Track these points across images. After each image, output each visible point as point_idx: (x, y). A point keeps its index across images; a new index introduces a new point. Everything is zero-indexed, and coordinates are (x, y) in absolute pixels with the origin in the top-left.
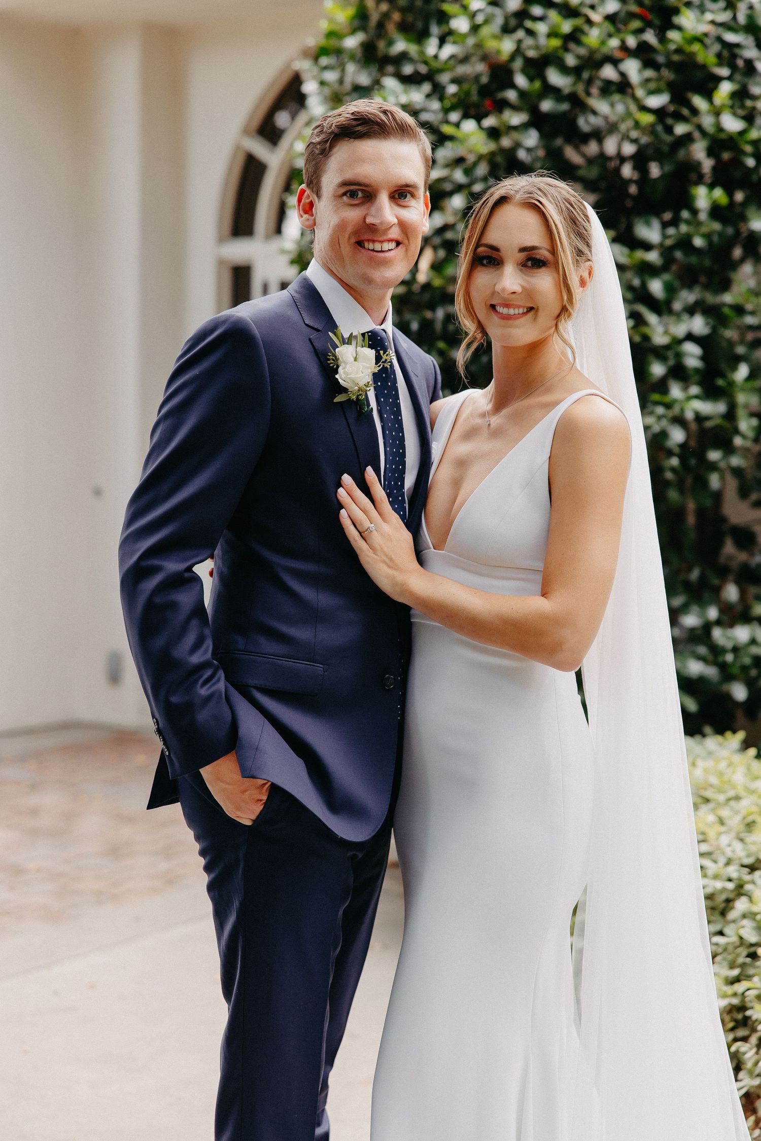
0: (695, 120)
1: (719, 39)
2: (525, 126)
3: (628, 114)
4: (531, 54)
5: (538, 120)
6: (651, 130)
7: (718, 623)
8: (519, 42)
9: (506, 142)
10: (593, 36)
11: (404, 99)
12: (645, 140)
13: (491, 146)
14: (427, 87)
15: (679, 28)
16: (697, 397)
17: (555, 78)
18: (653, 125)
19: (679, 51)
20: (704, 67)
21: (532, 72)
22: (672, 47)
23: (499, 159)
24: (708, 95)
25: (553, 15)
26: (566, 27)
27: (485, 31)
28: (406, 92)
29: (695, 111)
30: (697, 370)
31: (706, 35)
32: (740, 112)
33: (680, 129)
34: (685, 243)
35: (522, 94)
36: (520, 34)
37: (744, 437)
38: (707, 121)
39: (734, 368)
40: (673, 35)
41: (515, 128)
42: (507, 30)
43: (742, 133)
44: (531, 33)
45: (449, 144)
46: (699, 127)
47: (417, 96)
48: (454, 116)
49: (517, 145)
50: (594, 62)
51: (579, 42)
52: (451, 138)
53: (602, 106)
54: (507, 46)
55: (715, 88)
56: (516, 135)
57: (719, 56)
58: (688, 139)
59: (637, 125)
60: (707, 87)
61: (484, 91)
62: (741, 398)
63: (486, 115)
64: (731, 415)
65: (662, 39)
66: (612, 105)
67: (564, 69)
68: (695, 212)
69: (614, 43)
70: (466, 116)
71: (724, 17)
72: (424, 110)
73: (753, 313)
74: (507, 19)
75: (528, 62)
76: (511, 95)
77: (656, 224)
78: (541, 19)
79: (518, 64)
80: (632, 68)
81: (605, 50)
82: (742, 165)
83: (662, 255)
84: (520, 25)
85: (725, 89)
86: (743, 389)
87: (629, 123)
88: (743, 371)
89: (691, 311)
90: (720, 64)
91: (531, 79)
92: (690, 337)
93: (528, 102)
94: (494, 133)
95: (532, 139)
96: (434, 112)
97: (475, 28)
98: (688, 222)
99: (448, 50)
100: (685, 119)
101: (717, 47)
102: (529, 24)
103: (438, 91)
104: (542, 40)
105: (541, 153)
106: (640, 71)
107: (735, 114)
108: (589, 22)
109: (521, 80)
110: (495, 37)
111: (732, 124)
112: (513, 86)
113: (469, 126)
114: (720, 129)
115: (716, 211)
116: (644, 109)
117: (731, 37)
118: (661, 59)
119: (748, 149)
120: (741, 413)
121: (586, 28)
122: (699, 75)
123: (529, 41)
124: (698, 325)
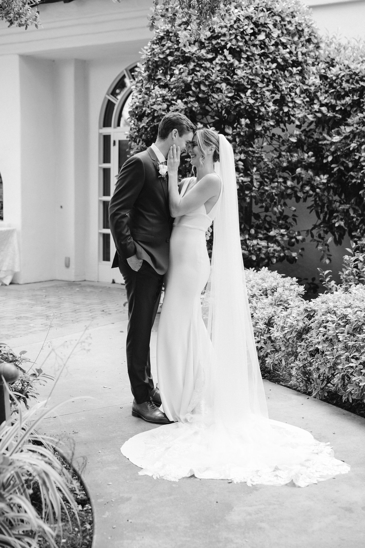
0: (242, 100)
1: (247, 77)
2: (194, 101)
3: (223, 98)
4: (196, 81)
5: (198, 99)
6: (229, 103)
7: (248, 239)
8: (193, 77)
9: (189, 105)
10: (213, 77)
11: (161, 93)
12: (227, 105)
13: (186, 107)
14: (167, 89)
15: (237, 74)
16: (242, 176)
17: (203, 88)
18: (230, 101)
19: (236, 81)
20: (243, 85)
21: (197, 86)
22: (235, 79)
23: (187, 110)
24: (245, 93)
25: (202, 70)
26: (206, 74)
27: (184, 74)
28: (161, 91)
29: (242, 98)
30: (242, 169)
31: (244, 76)
32: (254, 98)
33: (237, 103)
34: (239, 134)
35: (194, 92)
36: (193, 75)
37: (256, 188)
38: (245, 100)
39: (253, 169)
40: (235, 76)
41: (192, 101)
42: (189, 74)
43: (254, 104)
44: (196, 75)
45: (174, 106)
46: (242, 102)
47: (164, 92)
48: (175, 98)
49: (192, 106)
50: (213, 83)
51: (209, 78)
52: (174, 104)
53: (215, 96)
54: (189, 79)
55: (247, 92)
56: (192, 104)
57: (248, 82)
58: (240, 105)
59: (225, 101)
60: (244, 90)
61: (183, 91)
62: (255, 177)
63: (184, 98)
64: (252, 182)
65: (232, 77)
66: (218, 96)
67: (205, 85)
68: (241, 125)
69: (219, 78)
70: (178, 98)
71: (249, 71)
72: (166, 96)
73: (257, 153)
74: (189, 71)
75: (195, 83)
76: (191, 92)
77: (231, 128)
78: (199, 71)
79: (193, 84)
80: (224, 86)
81: (216, 80)
82: (254, 113)
83: (232, 137)
84: (193, 73)
85: (250, 91)
86: (255, 174)
87: (223, 101)
88: (255, 169)
89: (240, 153)
90: (248, 84)
91: (196, 88)
92: (240, 160)
93: (196, 95)
94: (186, 103)
95: (196, 105)
96: (169, 96)
97: (181, 73)
98: (239, 128)
99: (173, 79)
100: (238, 100)
101: (247, 80)
102: (195, 73)
103: (170, 90)
104: (199, 77)
105: (199, 108)
106: (226, 87)
107: (252, 98)
108: (212, 72)
109: (193, 88)
110: (186, 76)
111: (251, 101)
112: (192, 90)
113: (179, 101)
114: (248, 103)
115: (247, 125)
116: (227, 97)
117: (251, 77)
118: (232, 83)
119: (256, 108)
120: (255, 181)
121: (211, 74)
122: (242, 87)
123: (196, 78)
124: (243, 156)
